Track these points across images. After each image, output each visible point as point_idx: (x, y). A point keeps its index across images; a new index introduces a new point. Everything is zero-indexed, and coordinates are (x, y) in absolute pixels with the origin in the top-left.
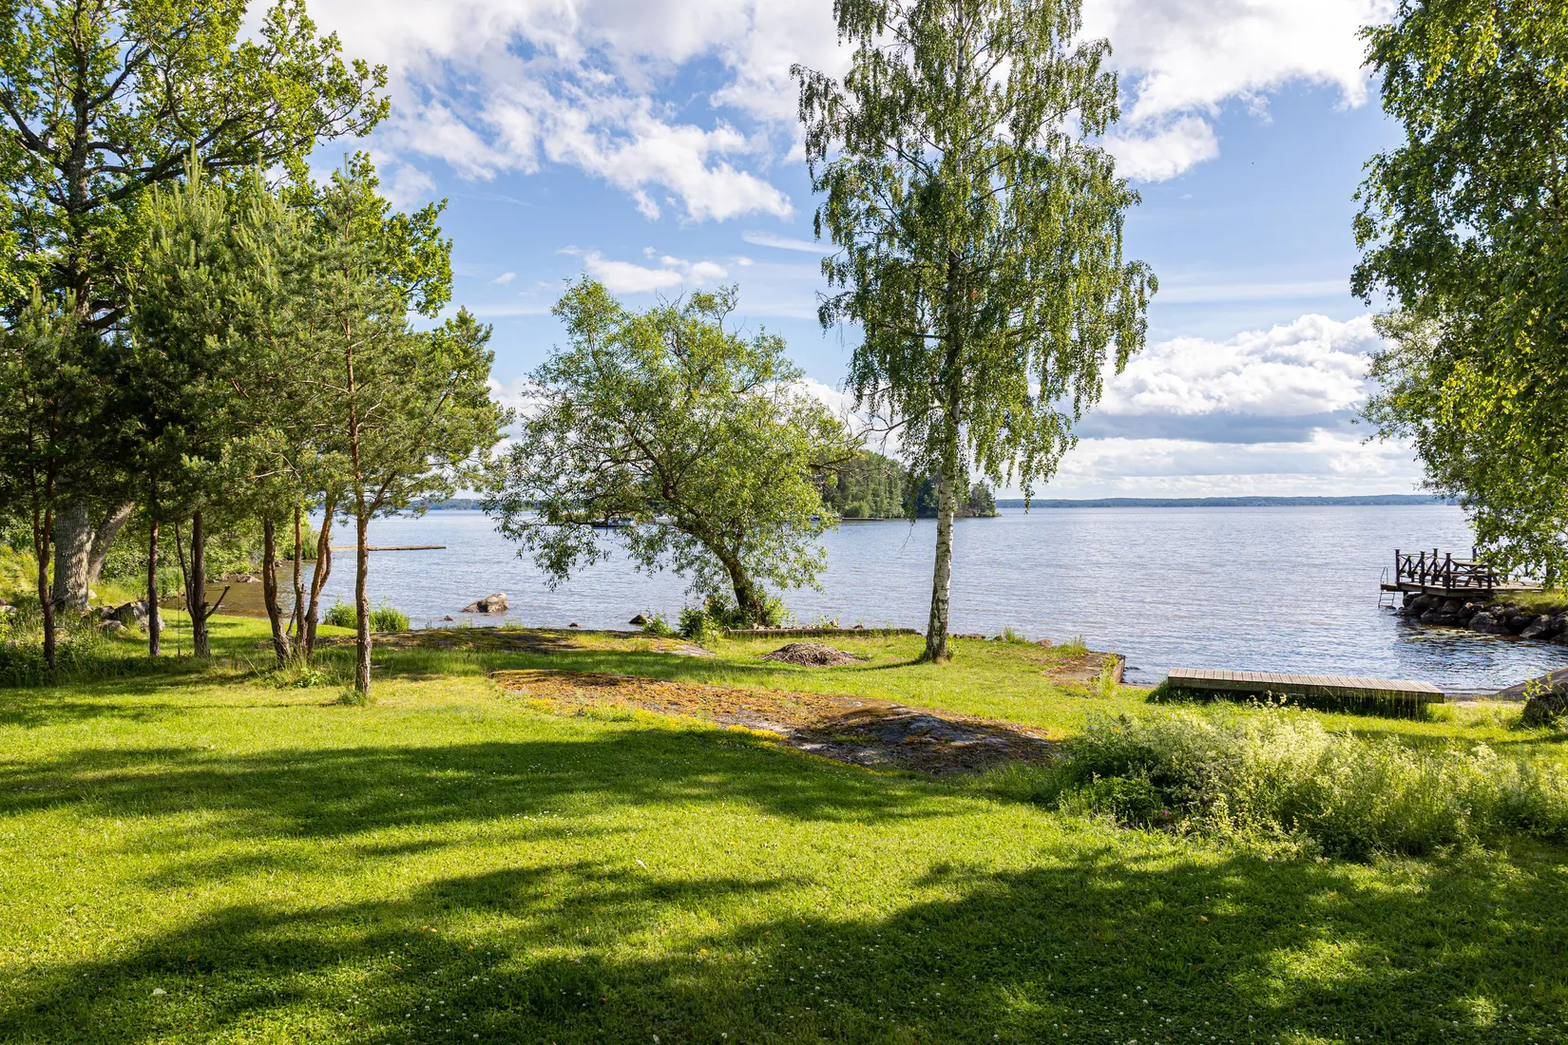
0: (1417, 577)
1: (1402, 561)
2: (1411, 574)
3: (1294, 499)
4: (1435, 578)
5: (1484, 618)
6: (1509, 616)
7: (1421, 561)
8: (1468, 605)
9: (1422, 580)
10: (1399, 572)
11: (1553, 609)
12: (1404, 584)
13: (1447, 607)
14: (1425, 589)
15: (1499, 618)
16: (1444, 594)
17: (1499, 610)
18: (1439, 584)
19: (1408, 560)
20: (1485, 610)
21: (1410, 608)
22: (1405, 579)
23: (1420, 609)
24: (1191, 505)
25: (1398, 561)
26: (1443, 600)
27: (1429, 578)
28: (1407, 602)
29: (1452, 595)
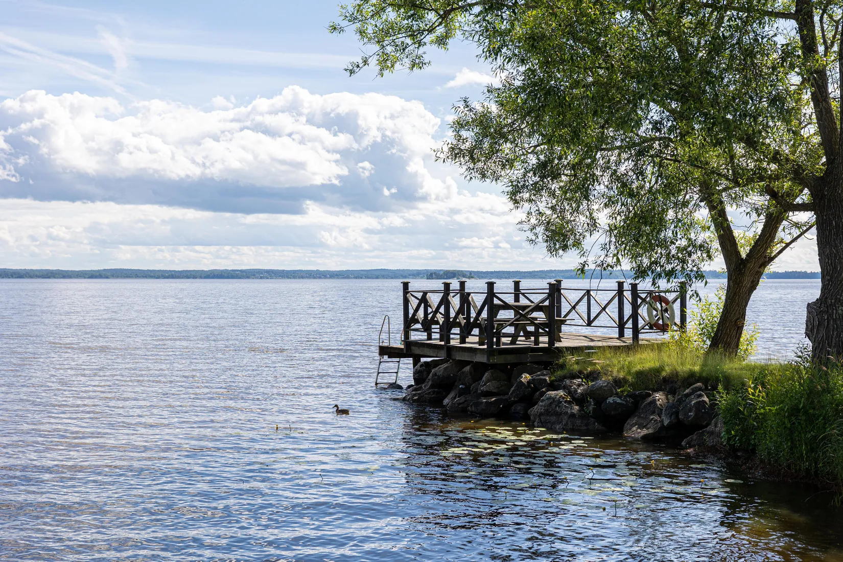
0: (435, 328)
1: (414, 303)
2: (427, 326)
3: (295, 272)
4: (465, 332)
5: (557, 402)
6: (598, 396)
7: (445, 302)
8: (526, 377)
9: (445, 336)
10: (409, 322)
11: (666, 380)
12: (417, 344)
13: (487, 383)
14: (450, 350)
15: (580, 400)
16: (482, 359)
17: (580, 386)
18: (473, 340)
19: (424, 300)
20: (553, 386)
21: (426, 387)
22: (418, 336)
23: (444, 386)
24: (195, 277)
25: (406, 302)
26: (479, 369)
27: (456, 330)
28: (420, 377)
29: (496, 360)
